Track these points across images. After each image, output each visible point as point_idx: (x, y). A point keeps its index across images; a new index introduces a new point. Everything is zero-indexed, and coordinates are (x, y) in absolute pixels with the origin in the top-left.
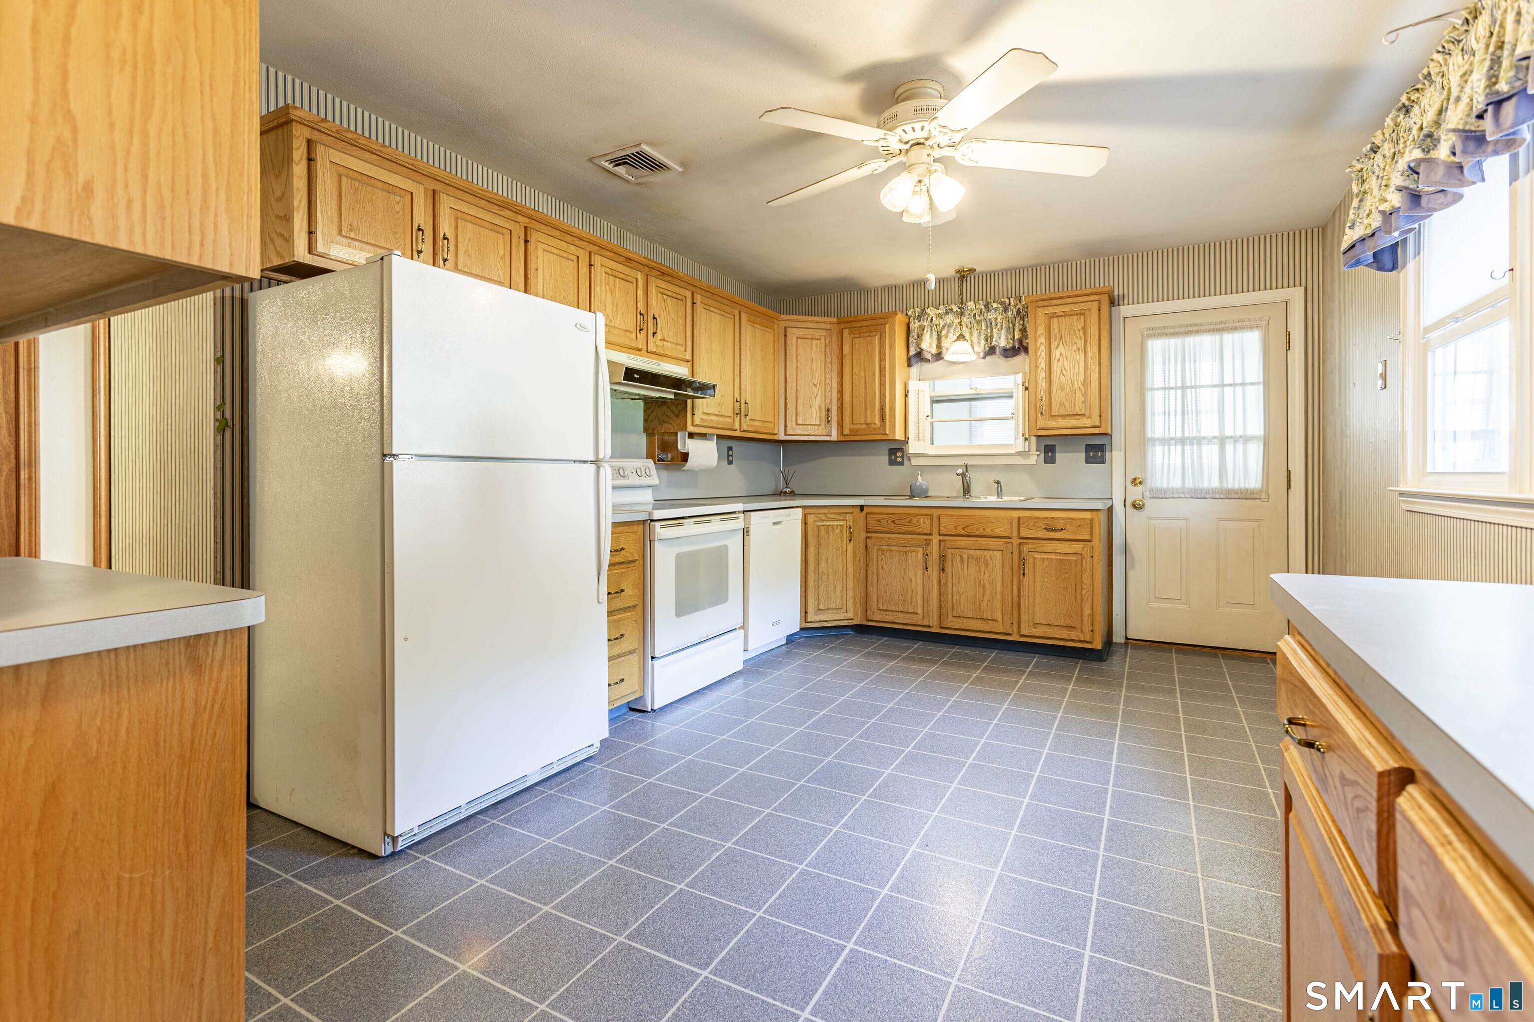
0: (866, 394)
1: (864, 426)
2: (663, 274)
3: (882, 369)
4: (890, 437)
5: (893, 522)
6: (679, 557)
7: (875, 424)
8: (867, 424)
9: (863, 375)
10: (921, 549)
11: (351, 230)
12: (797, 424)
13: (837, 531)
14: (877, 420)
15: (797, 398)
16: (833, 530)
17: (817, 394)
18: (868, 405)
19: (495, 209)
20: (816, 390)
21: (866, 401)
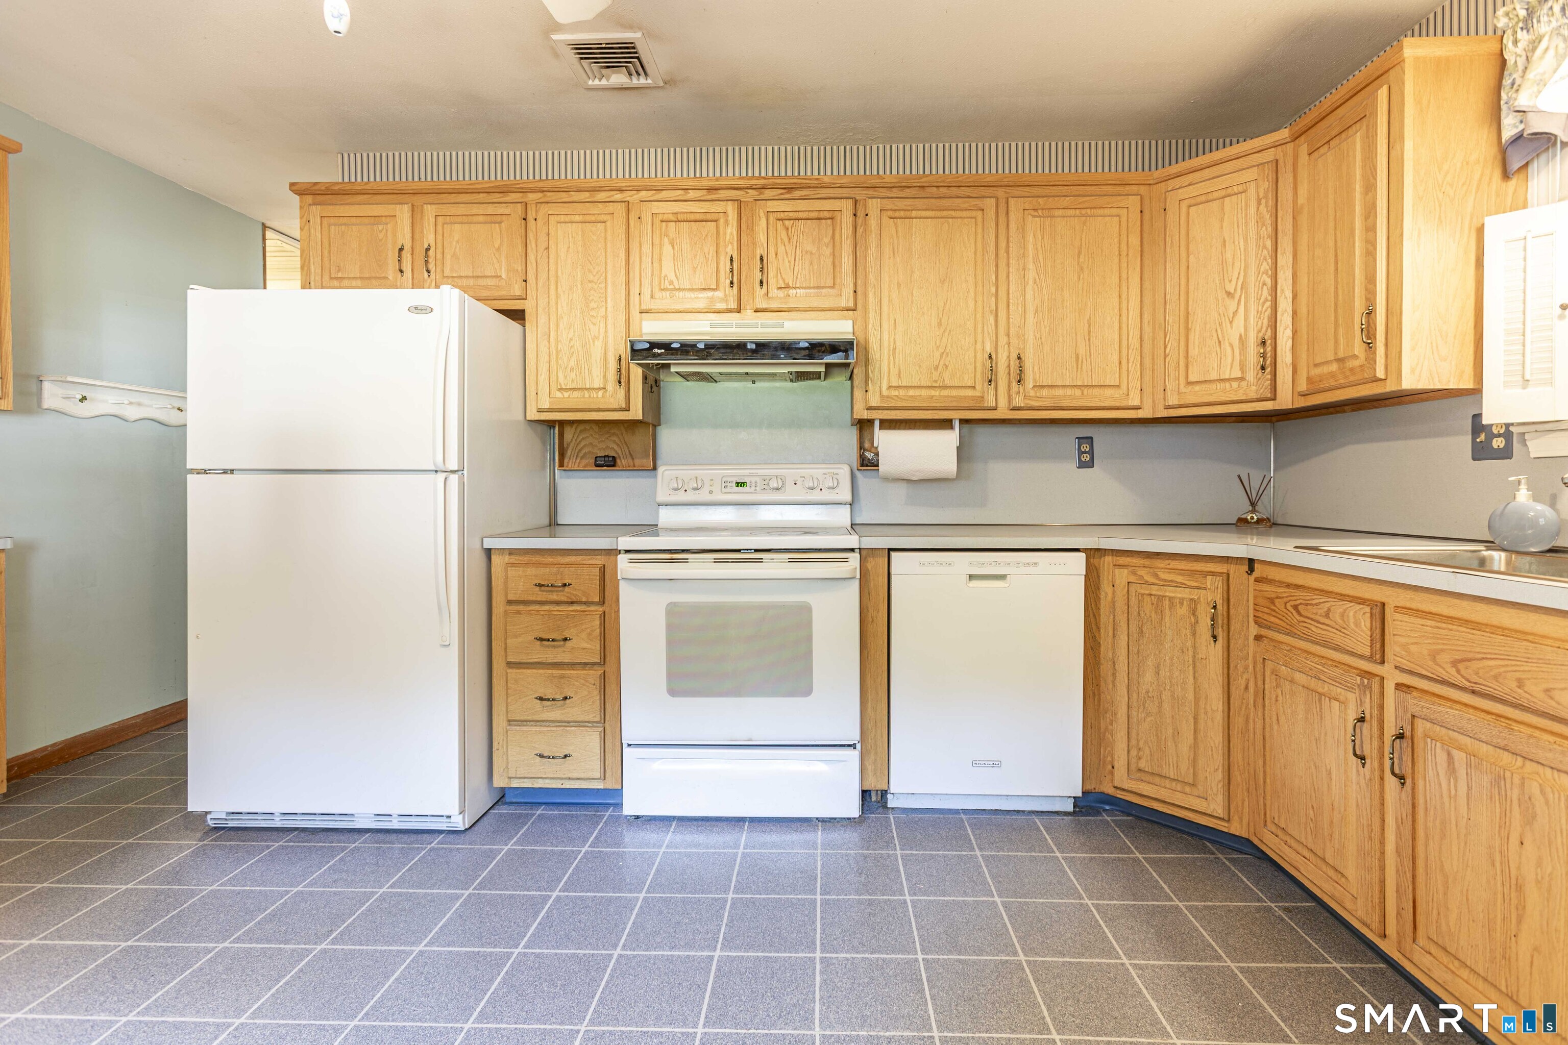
0: (1336, 288)
1: (1334, 367)
2: (789, 189)
3: (1370, 211)
4: (1390, 387)
5: (1296, 607)
6: (672, 611)
7: (1355, 357)
8: (1340, 360)
9: (1331, 244)
10: (1352, 697)
11: (339, 271)
12: (1189, 383)
13: (1183, 611)
14: (1359, 349)
15: (1188, 329)
16: (1172, 606)
17: (1235, 313)
18: (1340, 312)
19: (496, 197)
20: (1232, 305)
21: (1336, 304)
